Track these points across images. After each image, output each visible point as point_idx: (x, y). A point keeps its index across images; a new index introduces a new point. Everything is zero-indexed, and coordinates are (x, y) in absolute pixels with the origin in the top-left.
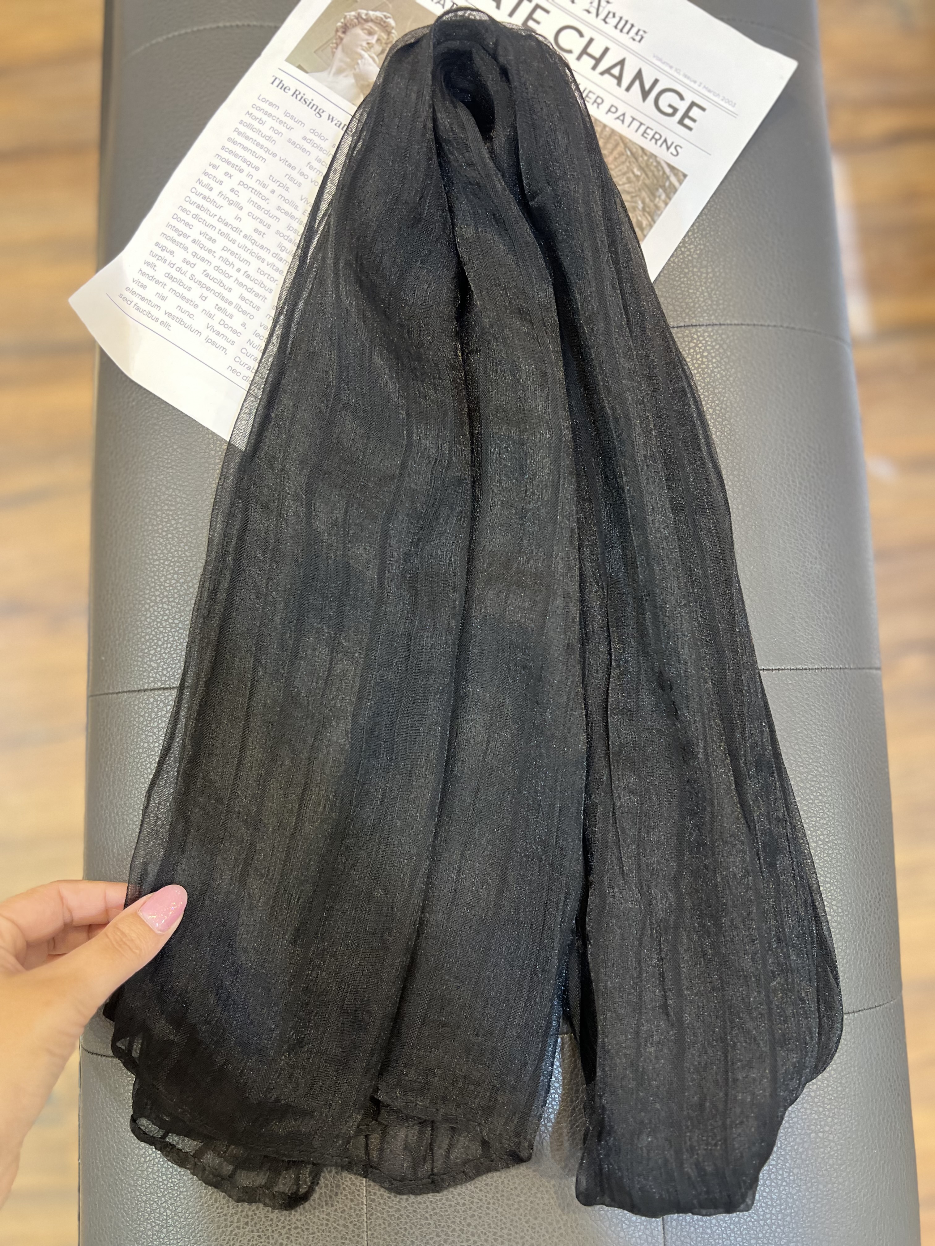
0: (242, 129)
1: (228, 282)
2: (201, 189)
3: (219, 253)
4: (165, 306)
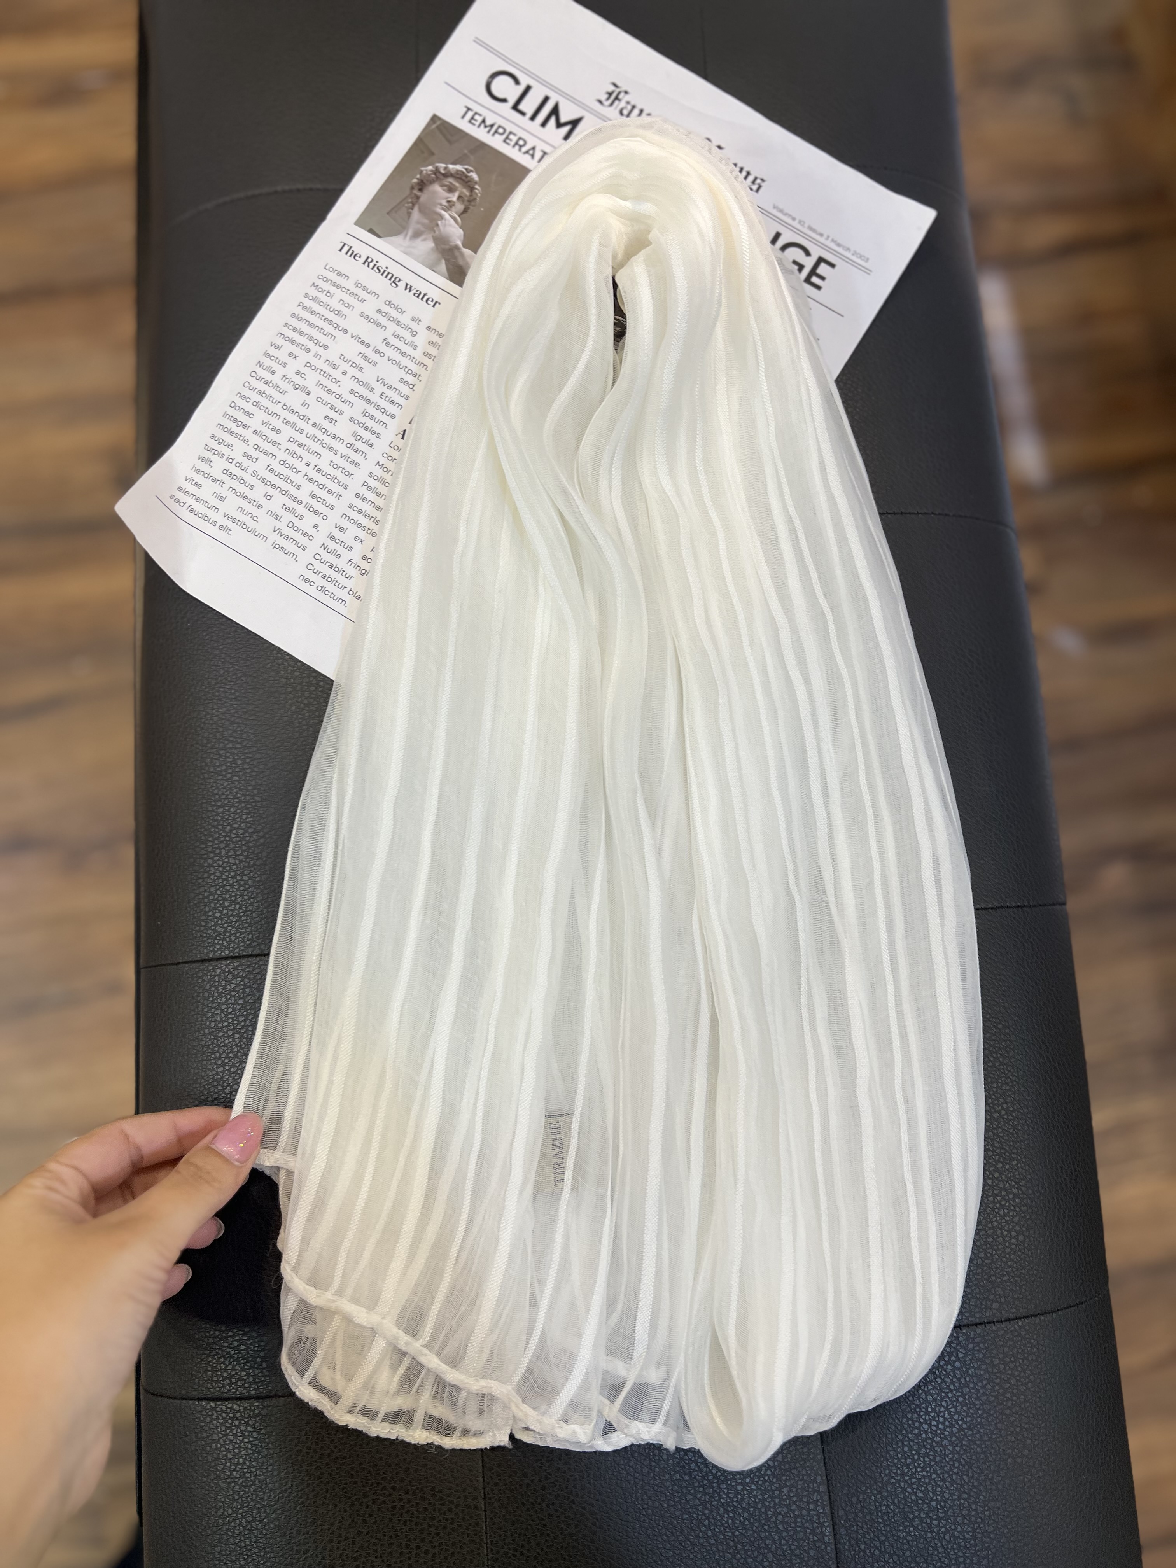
0: (308, 303)
1: (297, 478)
2: (261, 373)
3: (285, 445)
4: (224, 507)
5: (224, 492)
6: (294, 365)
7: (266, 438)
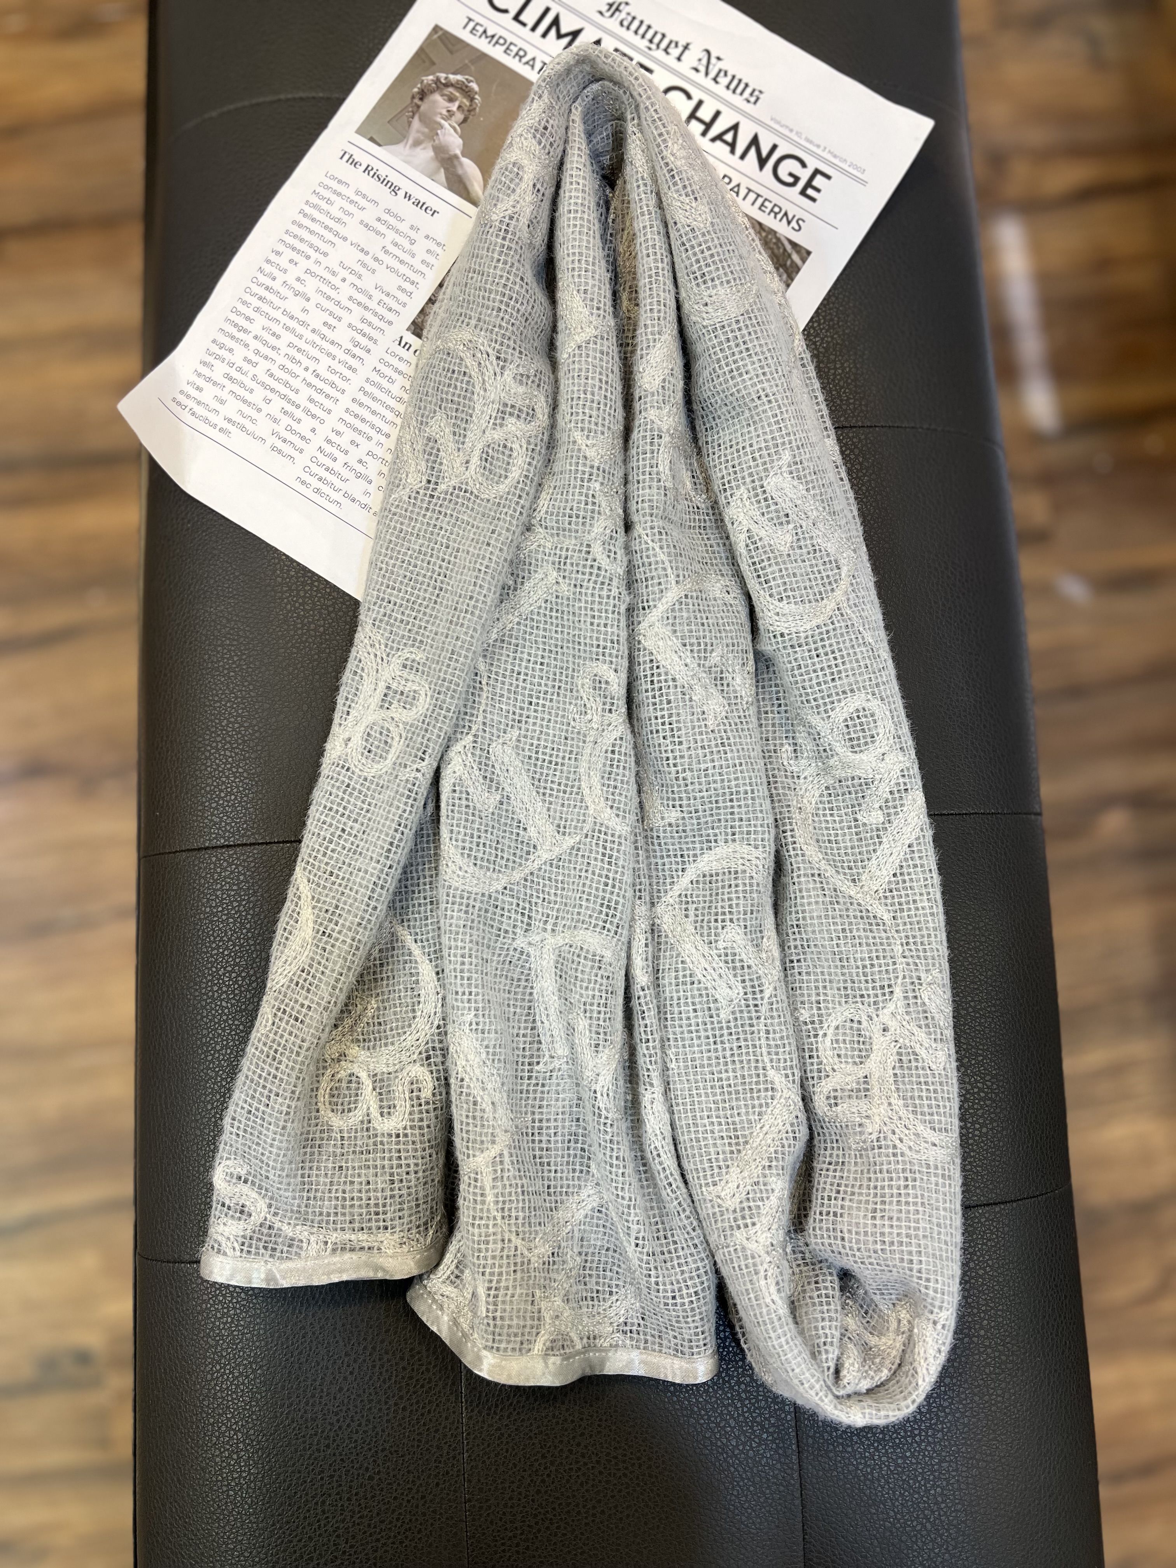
0: (308, 210)
1: (296, 383)
2: (262, 279)
3: (285, 350)
4: (225, 410)
5: (224, 395)
6: (295, 272)
7: (265, 343)
